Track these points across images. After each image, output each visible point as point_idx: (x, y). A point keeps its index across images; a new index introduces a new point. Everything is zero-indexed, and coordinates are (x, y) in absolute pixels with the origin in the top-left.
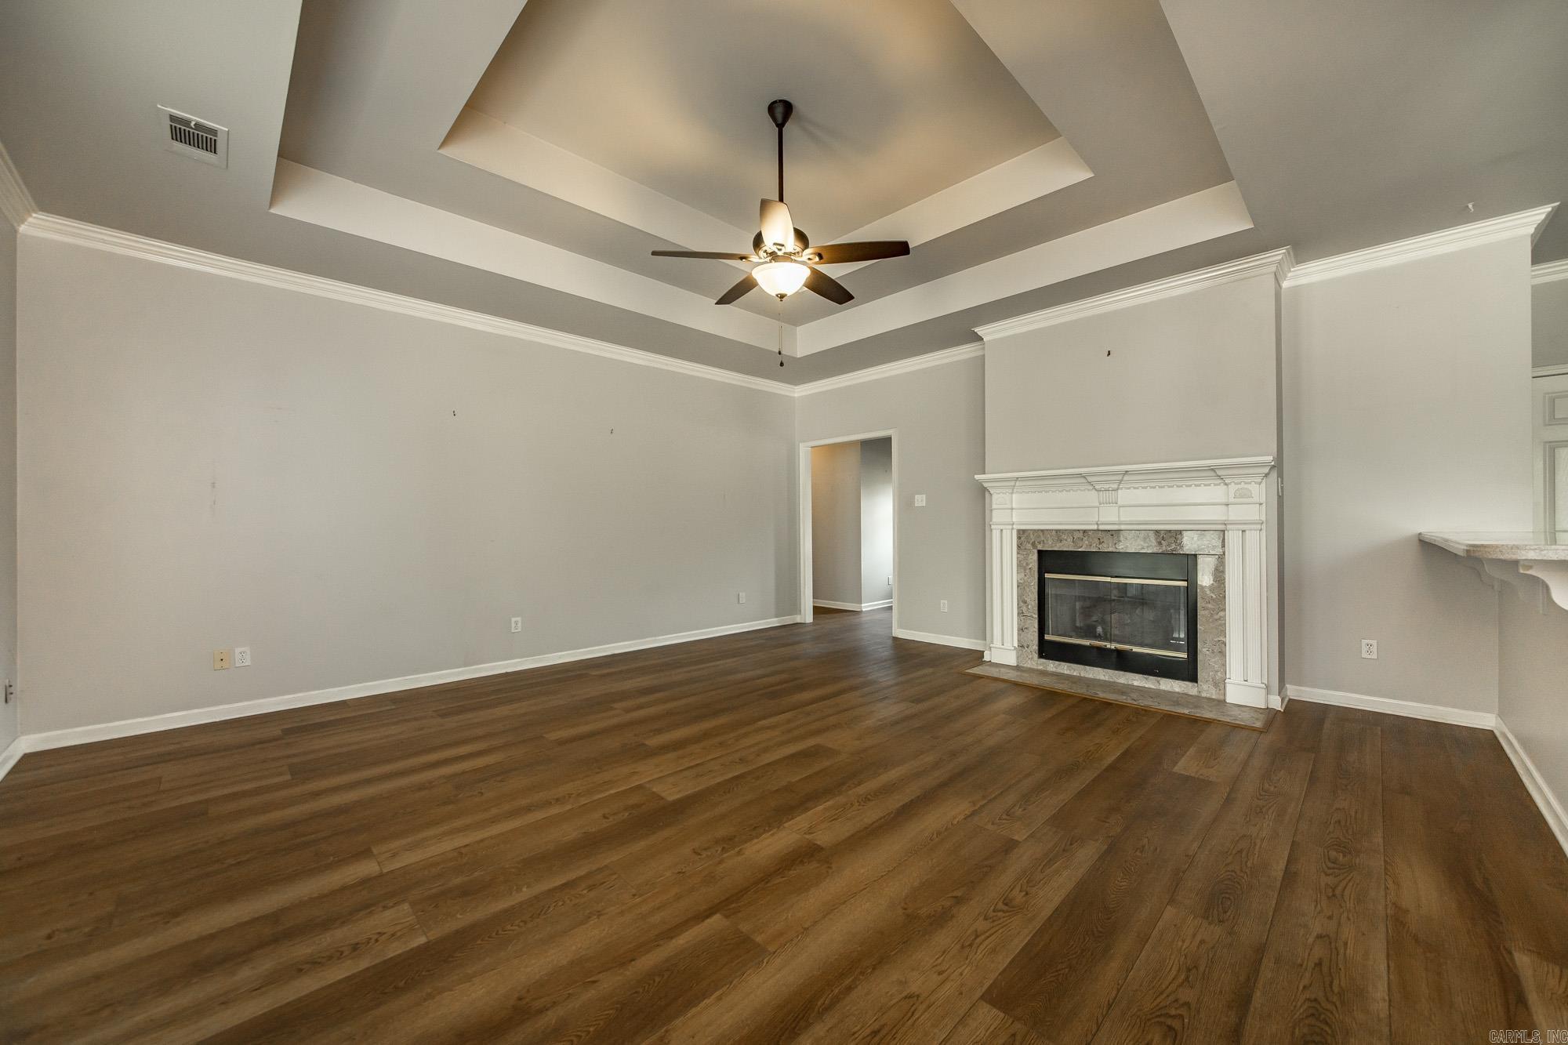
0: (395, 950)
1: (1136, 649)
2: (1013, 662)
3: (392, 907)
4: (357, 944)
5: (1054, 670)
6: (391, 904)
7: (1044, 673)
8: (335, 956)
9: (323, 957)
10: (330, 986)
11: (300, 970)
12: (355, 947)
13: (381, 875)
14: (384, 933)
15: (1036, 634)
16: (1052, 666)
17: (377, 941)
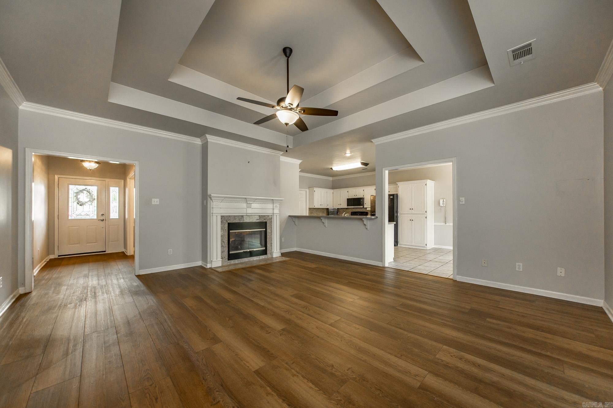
0: (452, 350)
1: (254, 250)
2: (220, 265)
3: (440, 359)
4: (460, 359)
5: (233, 263)
6: (440, 360)
7: (230, 265)
8: (467, 361)
9: (471, 363)
10: (474, 356)
11: (479, 366)
12: (461, 359)
13: (430, 372)
14: (451, 355)
15: (227, 252)
16: (232, 262)
17: (454, 355)
